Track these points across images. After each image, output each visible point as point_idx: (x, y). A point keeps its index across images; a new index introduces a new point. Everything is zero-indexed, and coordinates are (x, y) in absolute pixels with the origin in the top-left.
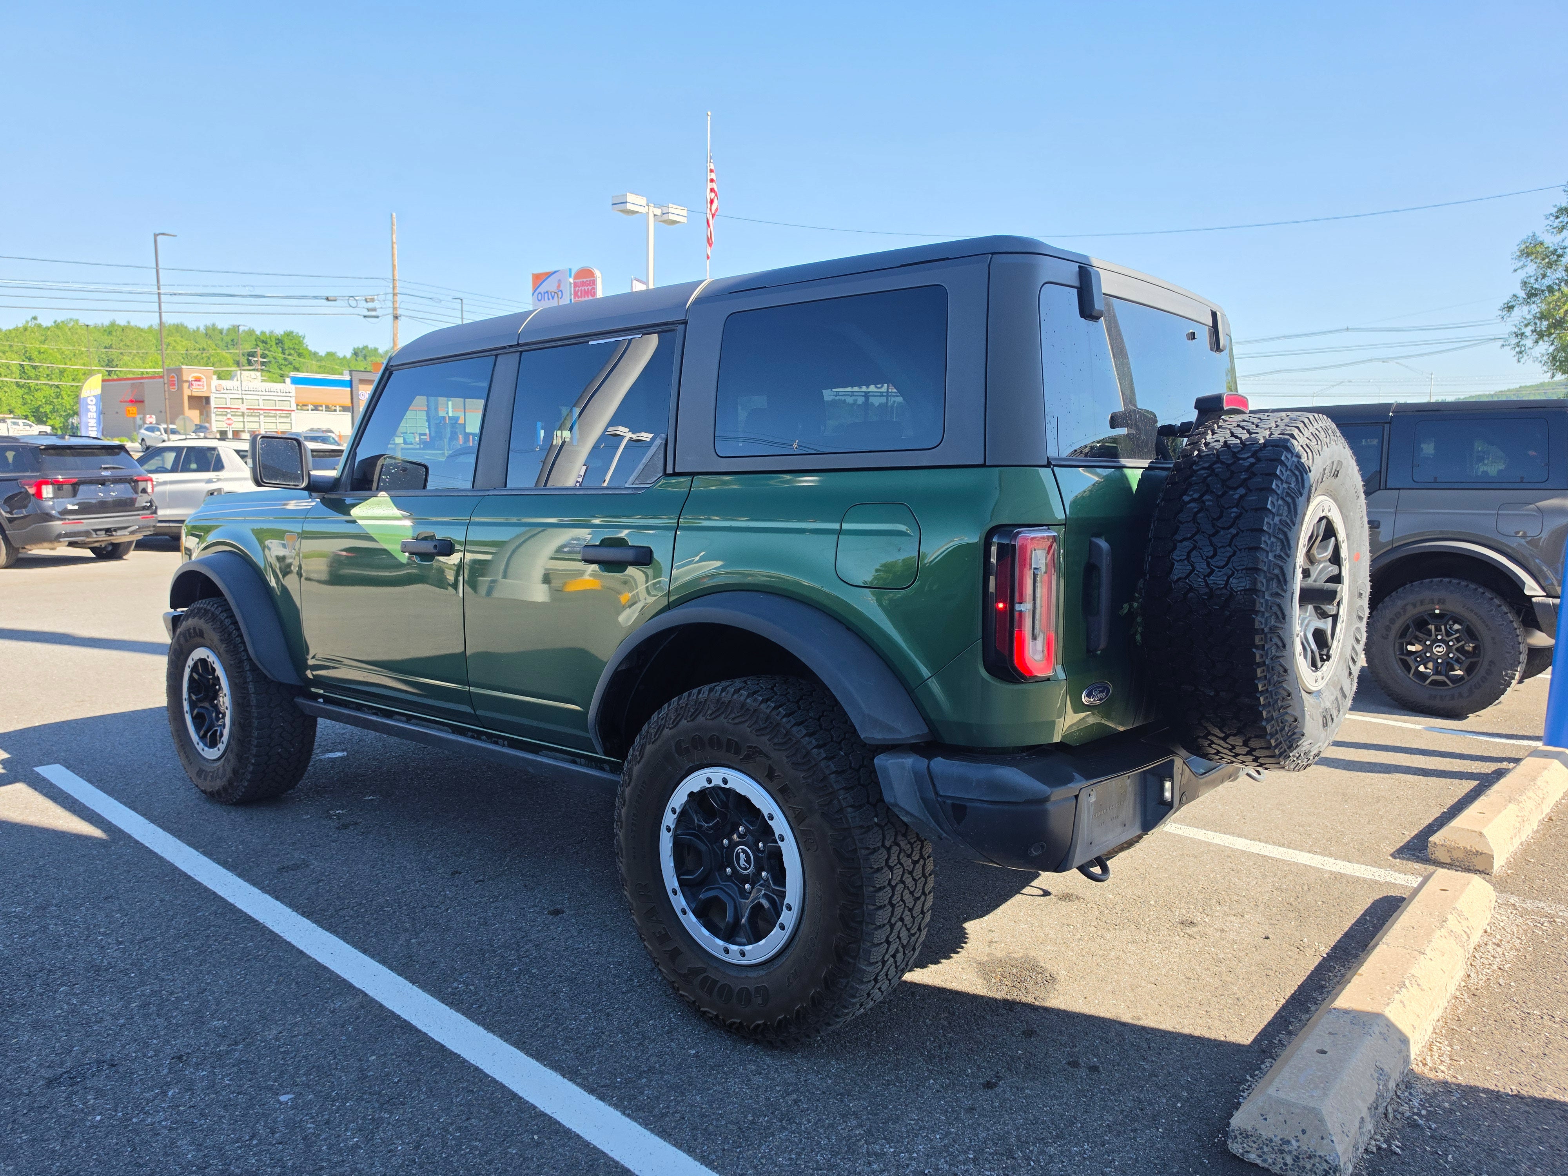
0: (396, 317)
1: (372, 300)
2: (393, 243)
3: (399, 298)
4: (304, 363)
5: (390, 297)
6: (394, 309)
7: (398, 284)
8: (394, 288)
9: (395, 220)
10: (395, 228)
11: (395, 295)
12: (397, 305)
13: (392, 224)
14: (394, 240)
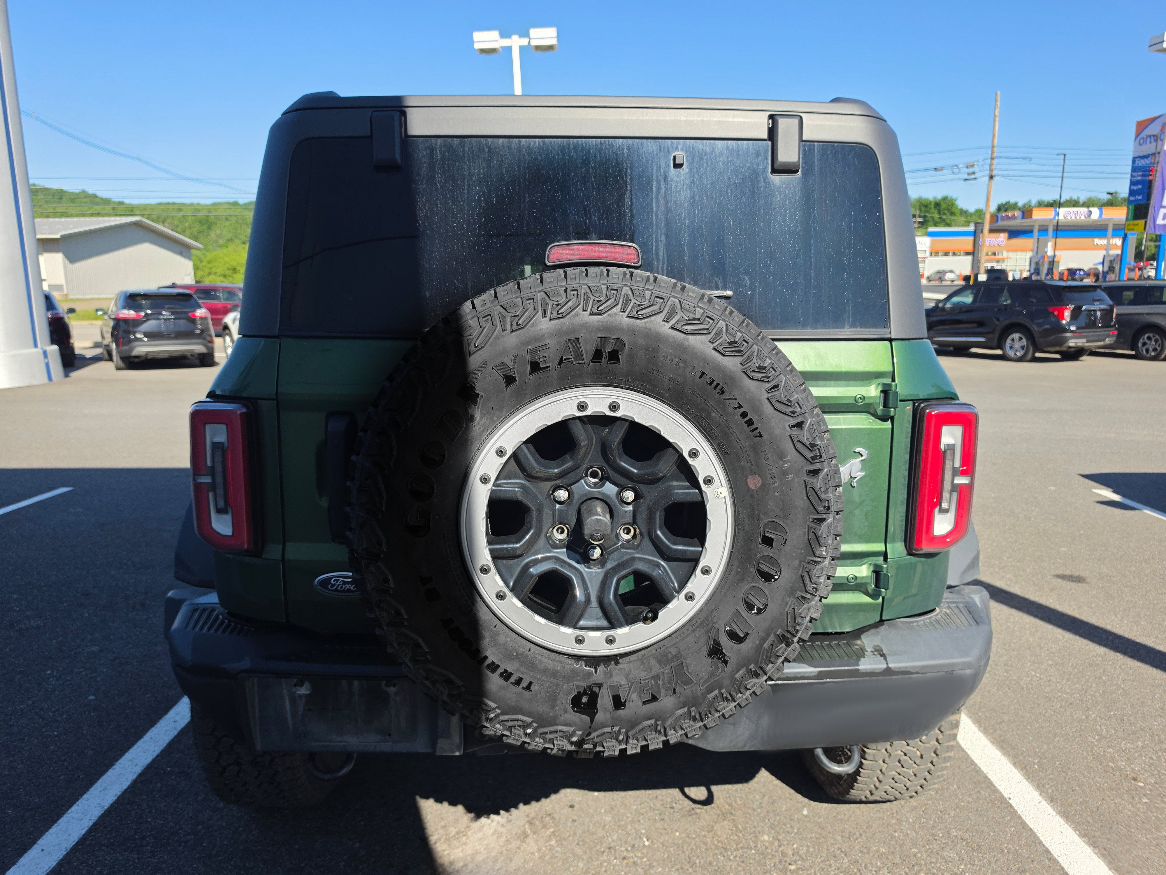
0: (991, 177)
1: (973, 166)
2: (995, 116)
3: (995, 162)
4: (953, 220)
5: (989, 161)
6: (991, 170)
7: (995, 149)
8: (992, 153)
9: (999, 98)
10: (998, 104)
11: (992, 159)
12: (994, 167)
13: (996, 101)
14: (997, 113)
